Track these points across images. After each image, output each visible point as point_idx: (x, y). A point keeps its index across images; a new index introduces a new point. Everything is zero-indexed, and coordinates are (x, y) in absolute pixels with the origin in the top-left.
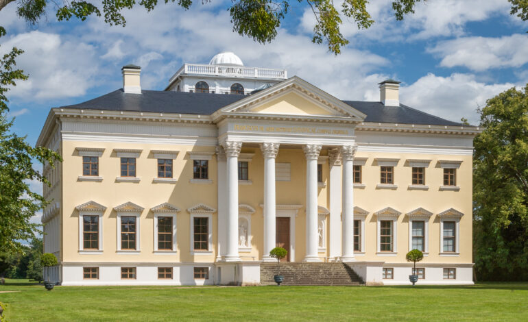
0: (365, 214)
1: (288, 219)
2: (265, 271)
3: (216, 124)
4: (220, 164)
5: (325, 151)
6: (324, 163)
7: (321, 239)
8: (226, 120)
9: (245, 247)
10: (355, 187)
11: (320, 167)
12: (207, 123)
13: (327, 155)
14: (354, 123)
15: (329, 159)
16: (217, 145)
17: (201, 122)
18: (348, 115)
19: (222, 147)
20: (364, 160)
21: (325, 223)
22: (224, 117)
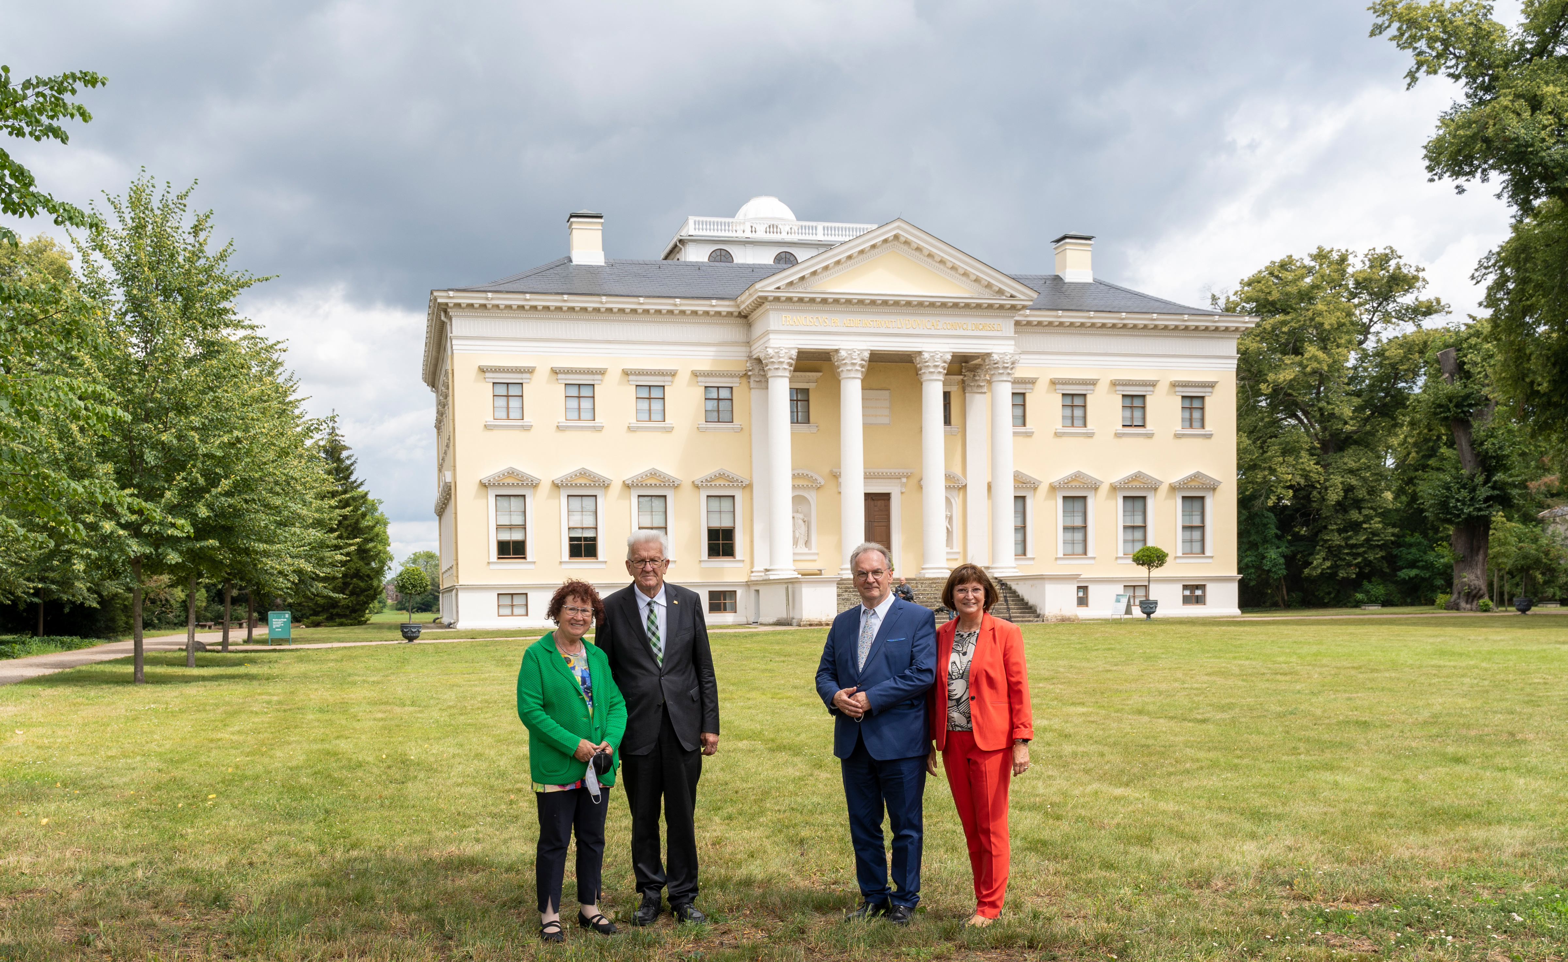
0: (1033, 486)
1: (886, 497)
2: (846, 595)
3: (746, 317)
4: (755, 394)
5: (956, 367)
6: (954, 390)
7: (949, 532)
8: (767, 305)
9: (806, 550)
10: (1015, 434)
11: (947, 396)
12: (730, 314)
13: (960, 373)
14: (1013, 307)
15: (963, 381)
16: (750, 357)
17: (718, 314)
18: (1001, 292)
19: (759, 361)
20: (1032, 382)
21: (957, 502)
22: (761, 302)
